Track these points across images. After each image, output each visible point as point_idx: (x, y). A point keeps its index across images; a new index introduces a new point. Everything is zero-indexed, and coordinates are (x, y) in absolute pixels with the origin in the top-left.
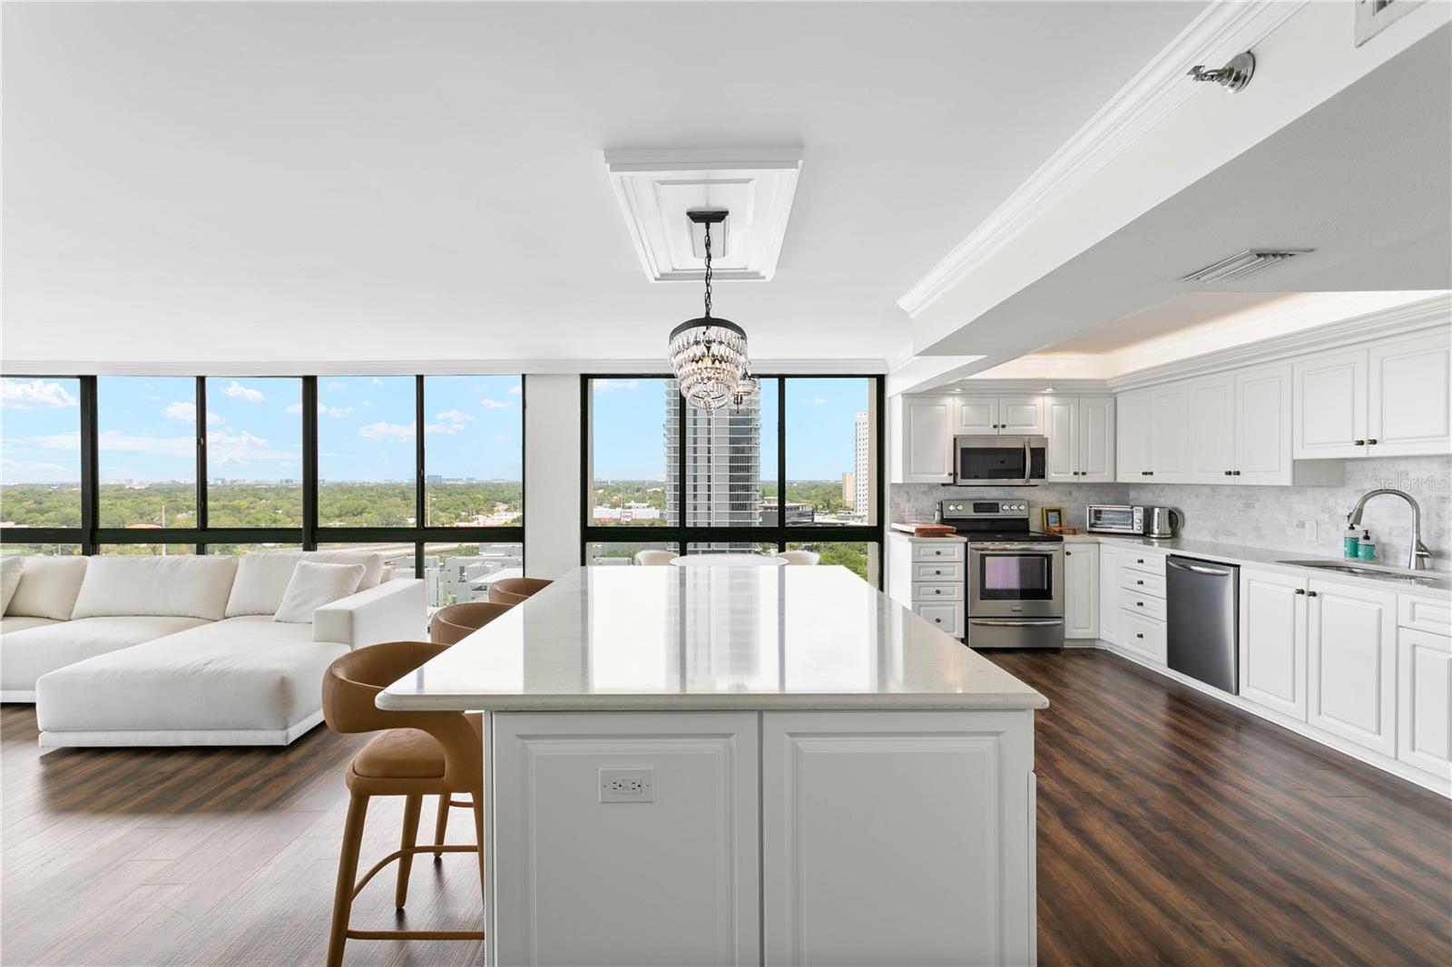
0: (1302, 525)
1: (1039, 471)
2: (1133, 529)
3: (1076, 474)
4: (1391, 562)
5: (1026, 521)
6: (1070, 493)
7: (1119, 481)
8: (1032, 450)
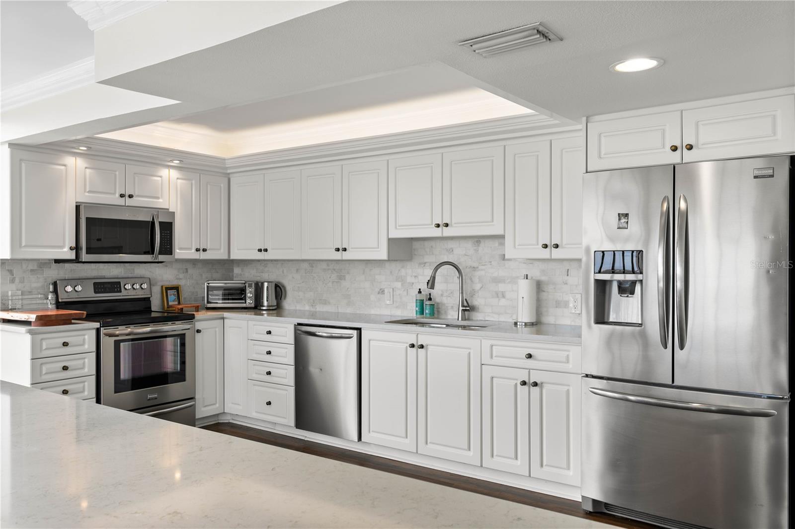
0: (382, 292)
1: (167, 248)
2: (246, 303)
3: (198, 250)
4: (443, 317)
5: (147, 300)
6: (187, 269)
7: (232, 258)
8: (160, 223)
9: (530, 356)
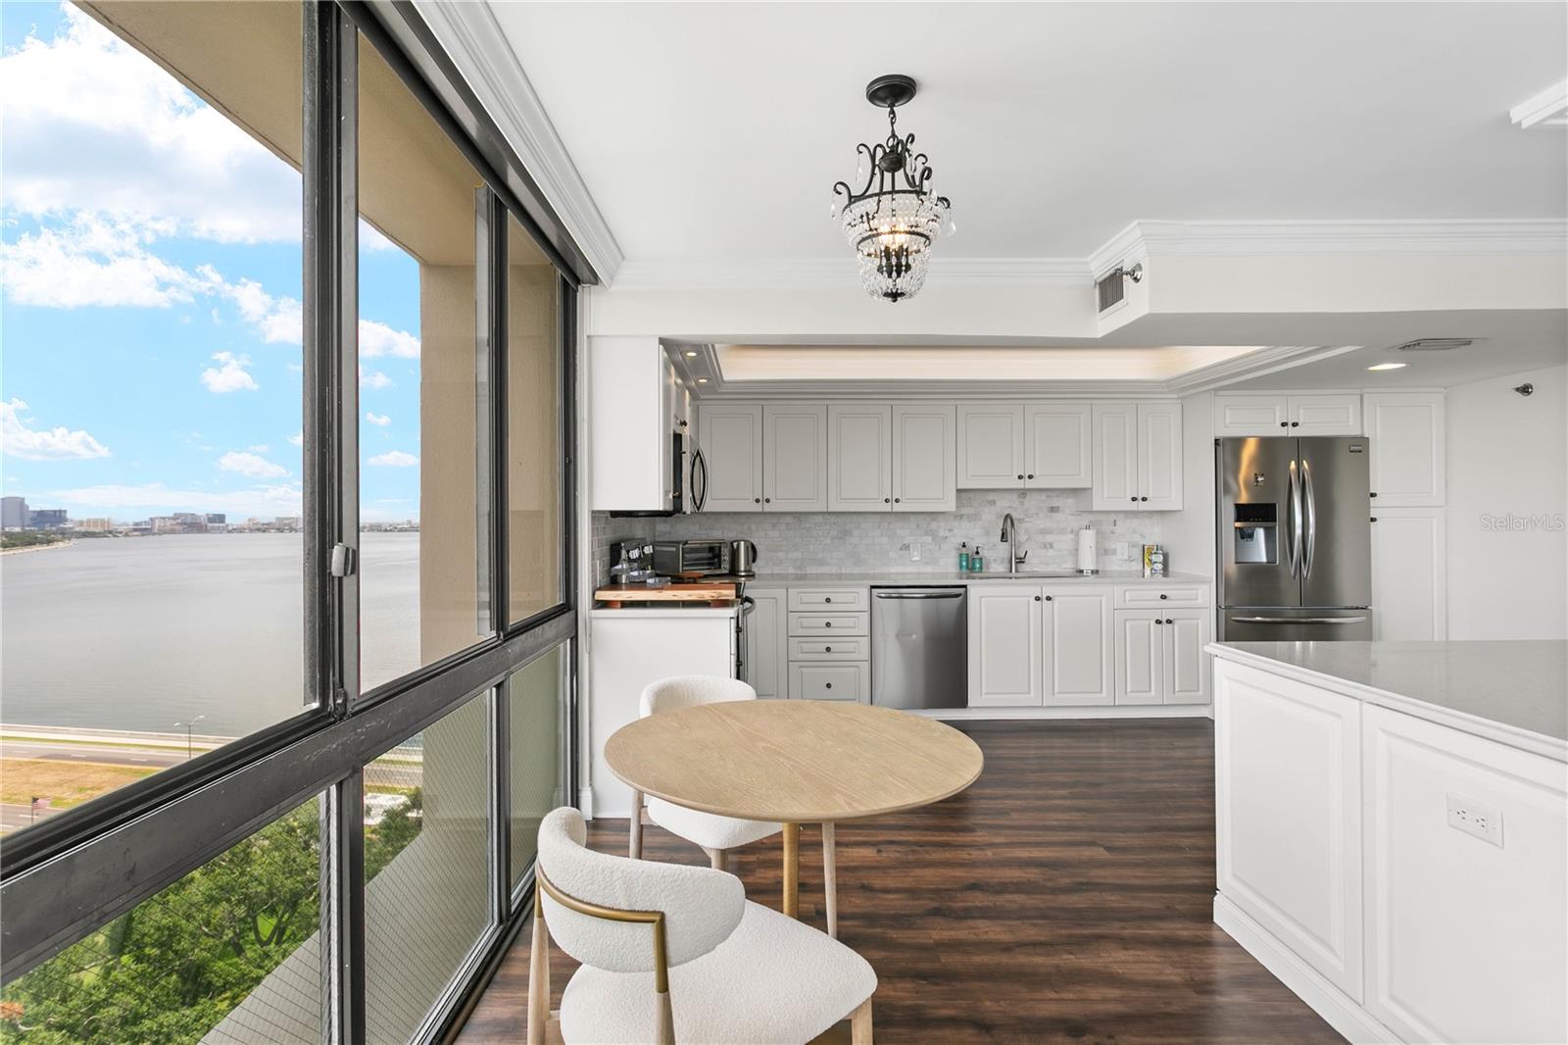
0: (906, 547)
9: (1164, 597)
